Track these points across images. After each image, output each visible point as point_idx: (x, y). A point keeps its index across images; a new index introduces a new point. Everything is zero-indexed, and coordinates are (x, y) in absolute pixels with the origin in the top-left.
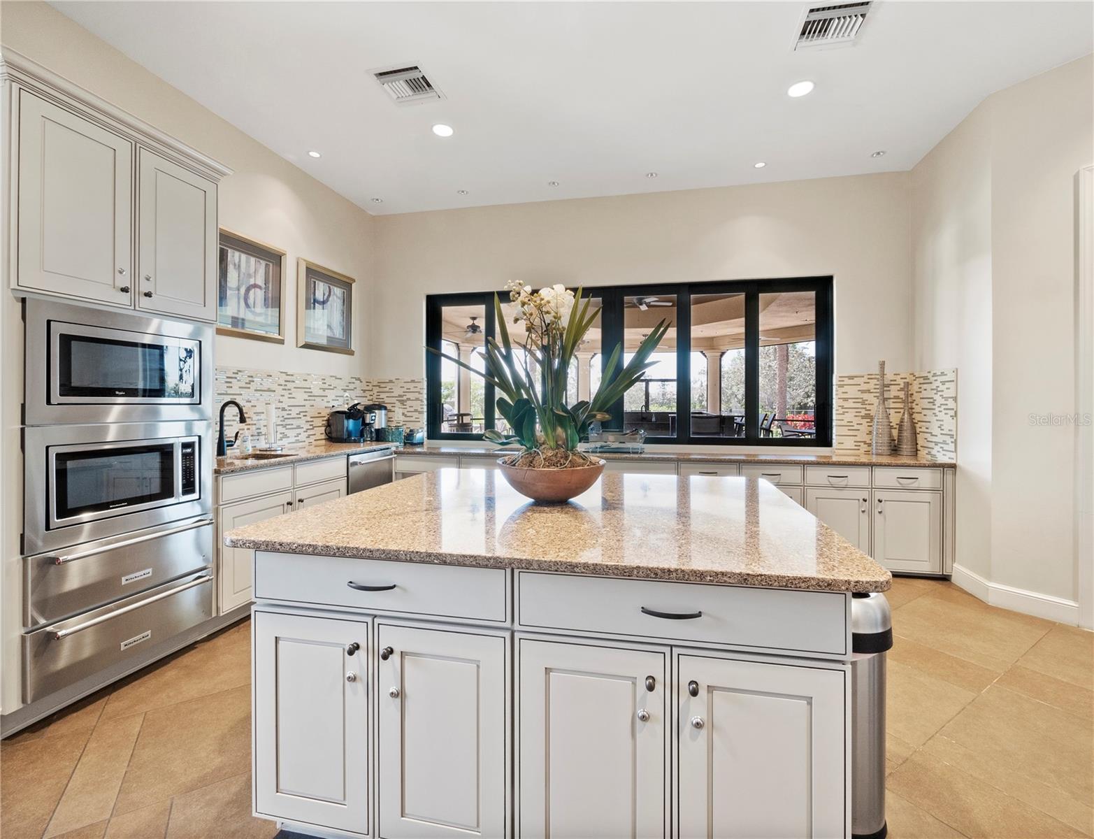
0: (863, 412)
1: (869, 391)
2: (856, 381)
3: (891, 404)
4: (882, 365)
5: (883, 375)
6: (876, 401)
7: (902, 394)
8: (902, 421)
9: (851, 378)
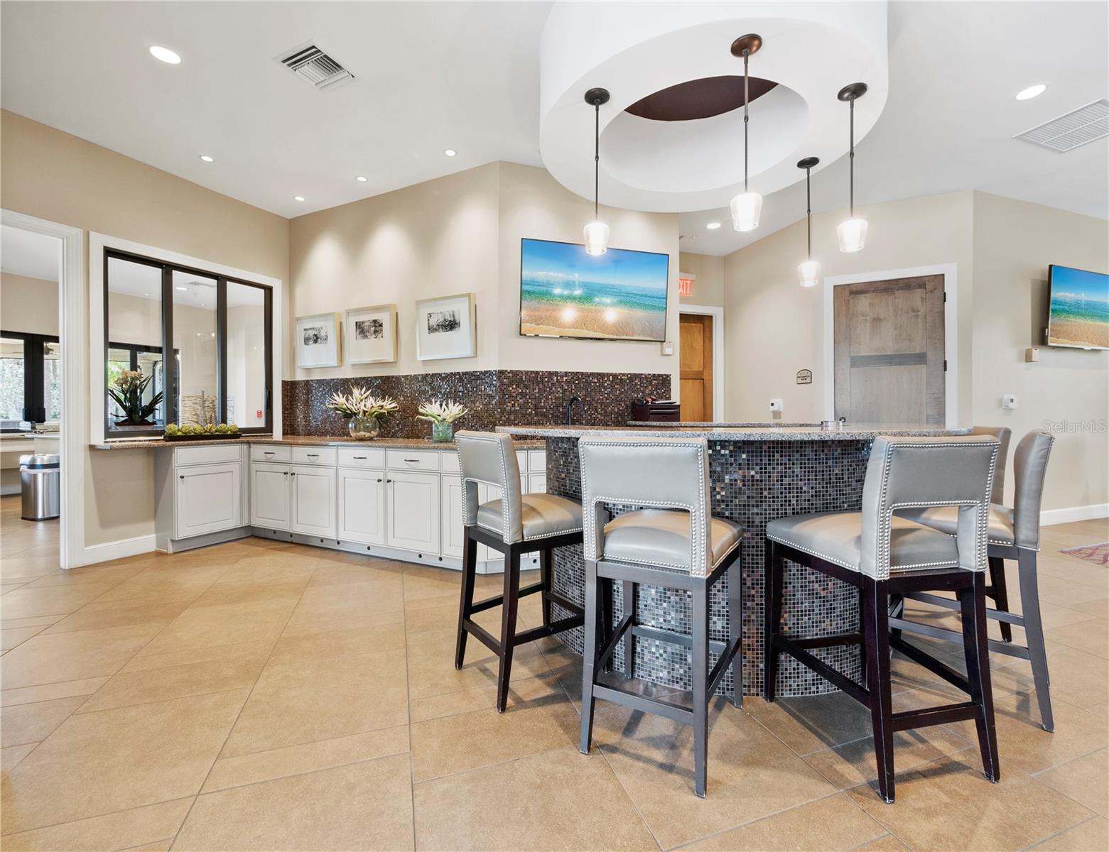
0: (194, 413)
1: (196, 403)
2: (190, 399)
3: (206, 409)
4: (203, 392)
5: (203, 396)
6: (200, 408)
7: (211, 405)
8: (211, 416)
9: (188, 397)
